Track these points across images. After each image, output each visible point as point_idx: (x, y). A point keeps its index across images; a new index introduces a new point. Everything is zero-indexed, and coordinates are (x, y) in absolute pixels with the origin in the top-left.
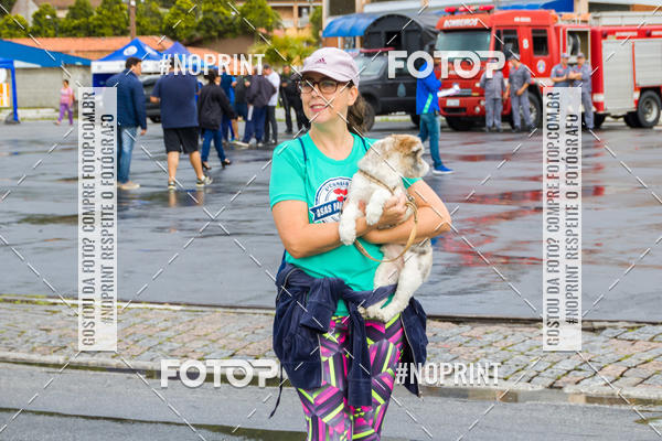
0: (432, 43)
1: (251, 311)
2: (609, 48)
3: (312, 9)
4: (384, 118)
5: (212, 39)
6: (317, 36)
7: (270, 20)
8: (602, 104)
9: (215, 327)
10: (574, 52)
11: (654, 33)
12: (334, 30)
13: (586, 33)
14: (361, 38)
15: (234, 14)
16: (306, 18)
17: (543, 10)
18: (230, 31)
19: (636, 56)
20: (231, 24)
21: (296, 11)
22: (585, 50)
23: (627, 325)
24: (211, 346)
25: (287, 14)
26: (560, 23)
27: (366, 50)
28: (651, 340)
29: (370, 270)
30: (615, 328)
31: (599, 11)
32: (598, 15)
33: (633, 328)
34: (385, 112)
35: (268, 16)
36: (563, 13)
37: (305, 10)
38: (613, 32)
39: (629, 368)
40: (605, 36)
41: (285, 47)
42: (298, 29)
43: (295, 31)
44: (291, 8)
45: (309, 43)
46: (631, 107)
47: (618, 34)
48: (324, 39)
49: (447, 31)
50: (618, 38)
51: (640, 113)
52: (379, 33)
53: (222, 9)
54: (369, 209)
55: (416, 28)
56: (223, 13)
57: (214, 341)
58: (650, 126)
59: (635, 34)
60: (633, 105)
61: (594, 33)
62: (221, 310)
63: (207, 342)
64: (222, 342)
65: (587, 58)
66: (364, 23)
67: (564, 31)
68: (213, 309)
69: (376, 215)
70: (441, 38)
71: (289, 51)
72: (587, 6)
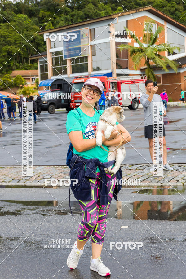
0: (71, 87)
1: (18, 167)
2: (123, 86)
3: (36, 79)
4: (58, 110)
5: (6, 88)
6: (37, 86)
7: (23, 82)
8: (121, 103)
9: (8, 172)
10: (113, 88)
11: (136, 82)
12: (42, 84)
13: (116, 82)
14: (50, 87)
15: (12, 81)
16: (34, 81)
17: (103, 76)
18: (11, 86)
19: (131, 89)
20: (12, 84)
21: (31, 79)
22: (116, 87)
23: (129, 165)
24: (6, 177)
25: (28, 81)
26: (108, 80)
27: (51, 90)
28: (136, 169)
29: (106, 155)
30: (126, 166)
31: (119, 76)
32: (119, 77)
33: (131, 166)
34: (58, 108)
35: (23, 81)
36: (109, 77)
37: (34, 79)
38: (124, 82)
39: (130, 177)
40: (121, 83)
41: (28, 90)
42: (32, 85)
43: (31, 85)
44: (29, 79)
45: (35, 88)
46: (130, 104)
47: (125, 83)
48: (39, 87)
49: (75, 83)
50: (125, 84)
51: (132, 105)
52: (55, 85)
53: (9, 80)
54: (106, 133)
55: (66, 83)
56: (9, 81)
57: (7, 176)
58: (135, 109)
59: (130, 82)
60: (131, 103)
61: (118, 82)
62: (10, 167)
63: (5, 176)
64: (9, 176)
65: (116, 90)
66: (51, 82)
67: (109, 83)
68: (7, 167)
69: (109, 135)
70: (74, 85)
71: (29, 91)
72: (116, 74)
